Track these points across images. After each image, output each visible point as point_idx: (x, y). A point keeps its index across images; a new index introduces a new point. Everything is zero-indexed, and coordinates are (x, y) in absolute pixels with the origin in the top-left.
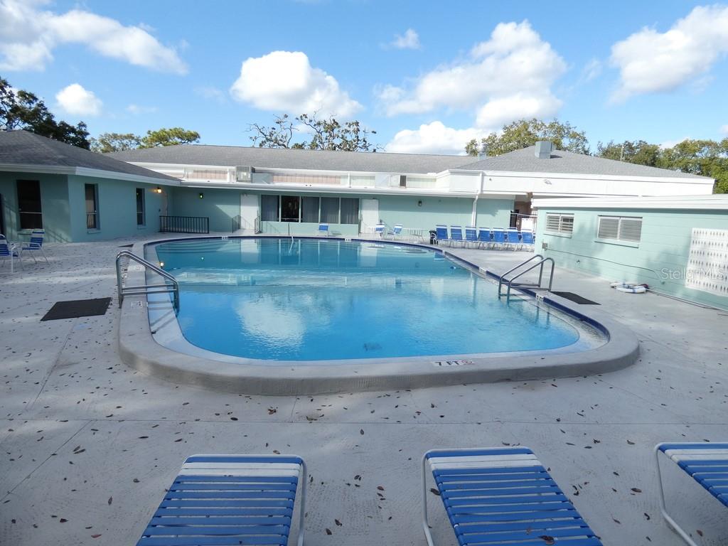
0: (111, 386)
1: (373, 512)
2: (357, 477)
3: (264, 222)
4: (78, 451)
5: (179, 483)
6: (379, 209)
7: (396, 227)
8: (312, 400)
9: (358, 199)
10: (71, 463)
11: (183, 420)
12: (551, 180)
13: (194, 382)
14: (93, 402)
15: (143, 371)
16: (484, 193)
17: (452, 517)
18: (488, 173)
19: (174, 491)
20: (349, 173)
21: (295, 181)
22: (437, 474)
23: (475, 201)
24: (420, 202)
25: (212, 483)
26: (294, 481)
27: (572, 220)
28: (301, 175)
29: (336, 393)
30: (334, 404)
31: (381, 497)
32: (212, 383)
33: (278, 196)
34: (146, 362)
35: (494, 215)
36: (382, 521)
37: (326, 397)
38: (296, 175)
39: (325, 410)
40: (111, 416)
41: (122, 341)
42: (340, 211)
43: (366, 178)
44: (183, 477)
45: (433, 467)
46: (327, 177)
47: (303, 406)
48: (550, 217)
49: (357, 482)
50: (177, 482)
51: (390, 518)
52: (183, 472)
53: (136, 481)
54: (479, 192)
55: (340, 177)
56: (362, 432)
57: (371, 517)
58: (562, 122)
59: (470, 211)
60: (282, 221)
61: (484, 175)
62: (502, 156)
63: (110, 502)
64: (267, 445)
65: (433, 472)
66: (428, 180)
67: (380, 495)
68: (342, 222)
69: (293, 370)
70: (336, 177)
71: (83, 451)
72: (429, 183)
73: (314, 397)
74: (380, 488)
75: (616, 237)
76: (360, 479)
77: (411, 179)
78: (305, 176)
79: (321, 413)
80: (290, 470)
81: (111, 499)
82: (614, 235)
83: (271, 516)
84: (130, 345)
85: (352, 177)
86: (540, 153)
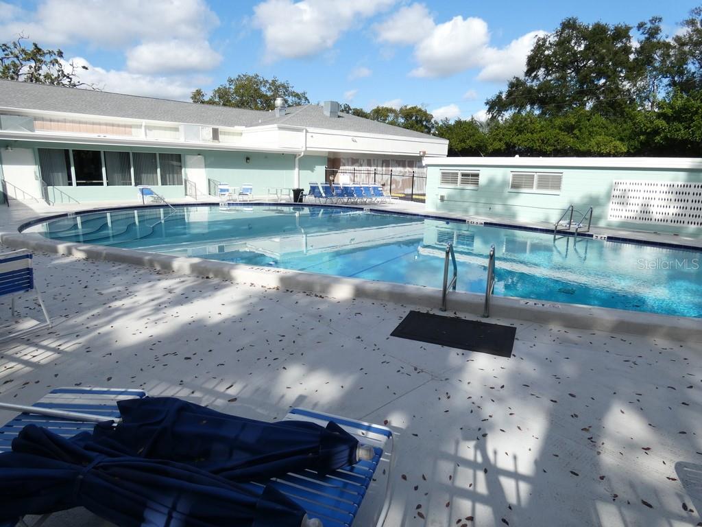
3: (50, 188)
6: (206, 166)
7: (244, 187)
9: (180, 155)
12: (356, 139)
16: (308, 149)
18: (310, 129)
20: (144, 122)
21: (65, 130)
23: (297, 159)
24: (248, 159)
27: (477, 175)
28: (73, 122)
33: (67, 152)
35: (312, 171)
38: (65, 121)
42: (159, 170)
43: (165, 129)
46: (113, 125)
54: (304, 149)
55: (131, 126)
59: (293, 168)
60: (78, 184)
61: (307, 132)
66: (234, 134)
68: (164, 183)
70: (125, 126)
72: (235, 137)
75: (532, 188)
77: (225, 133)
78: (80, 122)
85: (148, 128)
86: (331, 112)
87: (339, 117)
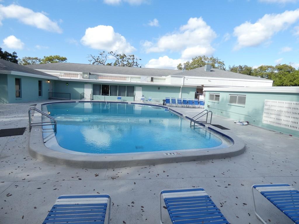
0: (25, 166)
1: (139, 217)
2: (133, 203)
3: (94, 95)
4: (8, 195)
5: (55, 208)
6: (143, 90)
7: (149, 98)
8: (114, 170)
9: (134, 86)
10: (5, 201)
11: (57, 180)
12: (211, 80)
13: (62, 164)
14: (16, 173)
15: (40, 159)
16: (185, 85)
17: (172, 218)
18: (186, 77)
19: (52, 212)
20: (130, 76)
21: (108, 79)
22: (166, 200)
23: (181, 88)
24: (159, 88)
25: (70, 207)
26: (106, 205)
27: (219, 96)
28: (110, 76)
29: (124, 167)
30: (123, 172)
31: (142, 211)
32: (71, 164)
33: (100, 85)
34: (41, 155)
35: (188, 94)
36: (143, 221)
37: (120, 169)
38: (108, 76)
39: (119, 175)
40: (24, 179)
41: (30, 146)
42: (126, 91)
43: (137, 78)
44: (56, 205)
45: (164, 197)
46: (121, 77)
47: (110, 173)
48: (210, 95)
49: (133, 204)
50: (54, 208)
51: (146, 219)
52: (57, 203)
53: (35, 208)
54: (183, 85)
55: (126, 77)
56: (135, 183)
57: (138, 219)
58: (215, 57)
59: (179, 92)
60: (102, 95)
61: (184, 78)
62: (192, 70)
63: (23, 218)
64: (94, 190)
65: (164, 199)
66: (162, 79)
67: (142, 210)
68: (127, 96)
69: (106, 157)
70: (124, 77)
71: (11, 195)
72: (163, 81)
73: (114, 169)
74: (142, 207)
75: (236, 103)
76: (134, 203)
77: (155, 79)
78: (112, 76)
79: (117, 176)
80: (104, 201)
81: (23, 216)
82: (235, 102)
83: (96, 221)
84: (33, 148)
85: (131, 78)
86: (207, 69)
87: (211, 71)
